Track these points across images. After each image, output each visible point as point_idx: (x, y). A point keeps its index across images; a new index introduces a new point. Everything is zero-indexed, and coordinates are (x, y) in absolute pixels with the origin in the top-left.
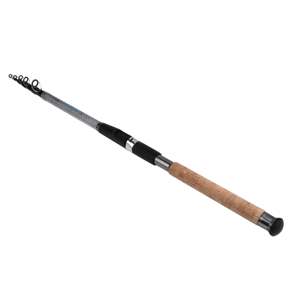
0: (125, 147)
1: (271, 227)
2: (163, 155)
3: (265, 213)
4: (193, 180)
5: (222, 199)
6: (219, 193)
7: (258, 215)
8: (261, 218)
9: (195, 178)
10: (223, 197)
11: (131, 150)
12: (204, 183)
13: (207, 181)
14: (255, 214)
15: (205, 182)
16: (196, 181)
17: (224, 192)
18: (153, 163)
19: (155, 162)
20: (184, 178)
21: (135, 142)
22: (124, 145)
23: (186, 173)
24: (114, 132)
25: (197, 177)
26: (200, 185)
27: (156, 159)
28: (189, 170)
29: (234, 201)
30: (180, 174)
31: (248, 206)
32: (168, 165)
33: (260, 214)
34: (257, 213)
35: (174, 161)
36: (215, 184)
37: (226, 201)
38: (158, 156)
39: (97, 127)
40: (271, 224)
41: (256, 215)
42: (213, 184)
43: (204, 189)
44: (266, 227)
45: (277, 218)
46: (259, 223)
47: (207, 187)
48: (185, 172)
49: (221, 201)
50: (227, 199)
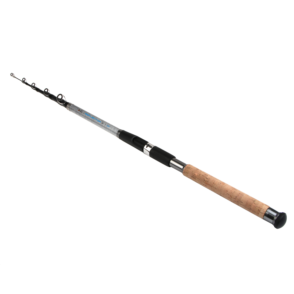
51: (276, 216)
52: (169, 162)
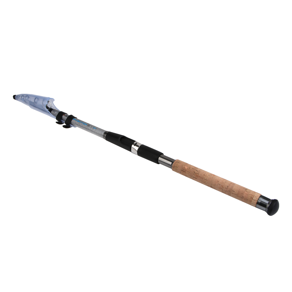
0: (130, 151)
1: (269, 208)
2: (165, 154)
3: (262, 196)
4: (194, 174)
5: (222, 187)
6: (219, 183)
7: (256, 198)
8: (258, 201)
9: (196, 172)
10: (222, 186)
11: (137, 152)
12: (204, 175)
13: (207, 173)
14: (253, 198)
15: (205, 174)
16: (197, 174)
17: (223, 181)
18: (157, 162)
19: (159, 162)
20: (186, 172)
21: (139, 145)
22: (129, 149)
23: (188, 168)
24: (120, 138)
25: (197, 171)
26: (201, 178)
27: (160, 159)
28: (189, 165)
29: (233, 189)
30: (182, 169)
31: (246, 192)
32: (170, 163)
34: (255, 197)
35: (175, 159)
36: (214, 175)
37: (226, 189)
38: (161, 156)
39: (104, 136)
40: (268, 206)
41: (254, 199)
42: (212, 176)
43: (205, 180)
44: (264, 208)
45: (273, 200)
46: (258, 206)
47: (207, 179)
48: (186, 167)
49: (221, 190)
50: (226, 187)
51: (269, 203)
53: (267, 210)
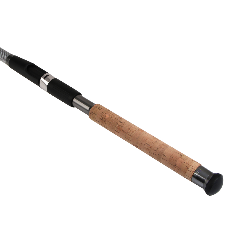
0: (39, 85)
1: (207, 185)
2: (83, 95)
3: (201, 167)
4: (117, 126)
5: (150, 149)
6: (146, 142)
7: (192, 169)
8: (195, 173)
9: (119, 123)
10: (151, 147)
11: (46, 88)
12: (129, 129)
13: (133, 127)
14: (188, 168)
15: (131, 128)
16: (120, 127)
17: (152, 140)
18: (71, 104)
19: (74, 104)
20: (107, 122)
21: (51, 79)
22: (38, 83)
23: (109, 117)
24: (27, 66)
25: (121, 123)
26: (125, 132)
27: (75, 100)
28: (112, 114)
29: (164, 152)
30: (102, 118)
31: (180, 159)
32: (88, 108)
33: (194, 168)
34: (191, 167)
35: (95, 103)
36: (142, 131)
37: (155, 151)
38: (78, 96)
39: (7, 60)
40: (207, 181)
41: (190, 169)
42: (140, 131)
43: (129, 136)
44: (202, 184)
45: (215, 174)
46: (194, 179)
47: (132, 135)
48: (107, 116)
49: (149, 152)
50: (156, 149)
52: (72, 101)
53: (205, 186)
